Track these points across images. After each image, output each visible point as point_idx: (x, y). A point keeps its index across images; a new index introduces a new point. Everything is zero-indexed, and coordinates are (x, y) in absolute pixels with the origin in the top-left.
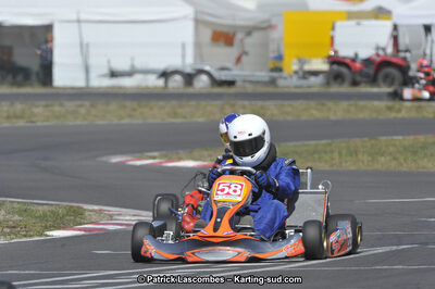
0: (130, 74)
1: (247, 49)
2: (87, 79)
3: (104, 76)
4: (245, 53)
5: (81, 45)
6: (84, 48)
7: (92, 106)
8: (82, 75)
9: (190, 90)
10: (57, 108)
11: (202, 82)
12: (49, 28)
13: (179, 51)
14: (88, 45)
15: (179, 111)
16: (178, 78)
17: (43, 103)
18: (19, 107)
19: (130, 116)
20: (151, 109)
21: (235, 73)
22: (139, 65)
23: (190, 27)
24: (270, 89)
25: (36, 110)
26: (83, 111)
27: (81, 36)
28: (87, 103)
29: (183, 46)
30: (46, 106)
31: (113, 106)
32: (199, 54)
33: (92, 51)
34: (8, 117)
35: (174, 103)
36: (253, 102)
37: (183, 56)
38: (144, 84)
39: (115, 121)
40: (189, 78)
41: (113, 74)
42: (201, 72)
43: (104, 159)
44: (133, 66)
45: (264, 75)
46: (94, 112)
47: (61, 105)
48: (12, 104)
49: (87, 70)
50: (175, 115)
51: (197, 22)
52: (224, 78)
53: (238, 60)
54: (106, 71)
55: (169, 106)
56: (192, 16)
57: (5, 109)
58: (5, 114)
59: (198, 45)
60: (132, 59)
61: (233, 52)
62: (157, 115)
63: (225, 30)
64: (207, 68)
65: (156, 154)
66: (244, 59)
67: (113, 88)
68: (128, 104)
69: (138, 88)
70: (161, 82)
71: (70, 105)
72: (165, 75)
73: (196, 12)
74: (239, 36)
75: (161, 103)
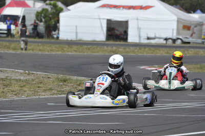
0: (154, 38)
1: (194, 31)
2: (140, 40)
3: (145, 39)
4: (194, 33)
5: (138, 28)
6: (139, 29)
7: (140, 49)
8: (138, 39)
9: (174, 45)
10: (127, 49)
11: (179, 42)
12: (127, 22)
13: (171, 31)
14: (140, 29)
15: (169, 52)
16: (170, 41)
17: (123, 47)
18: (114, 48)
19: (152, 53)
20: (160, 51)
21: (190, 40)
22: (157, 36)
23: (175, 23)
24: (202, 46)
25: (120, 50)
26: (136, 50)
27: (138, 26)
28: (138, 48)
29: (173, 30)
30: (124, 48)
31: (147, 49)
32: (178, 33)
33: (141, 30)
34: (110, 52)
35: (168, 49)
36: (195, 50)
37: (173, 33)
38: (158, 42)
39: (145, 55)
40: (174, 41)
41: (148, 38)
42: (178, 39)
43: (139, 67)
44: (155, 36)
45: (200, 41)
46: (140, 51)
47: (129, 48)
48: (112, 48)
49: (140, 37)
50: (168, 53)
51: (178, 21)
52: (186, 41)
53: (192, 35)
54: (146, 37)
55: (166, 50)
56: (176, 19)
57: (110, 49)
58: (109, 51)
59: (178, 30)
60: (155, 33)
61: (190, 32)
62: (162, 53)
63: (188, 25)
64: (180, 37)
65: (157, 66)
66: (194, 35)
67: (149, 43)
68: (152, 48)
69: (156, 43)
70: (165, 42)
71: (132, 48)
72: (166, 39)
73: (178, 18)
74: (192, 27)
75: (164, 49)
